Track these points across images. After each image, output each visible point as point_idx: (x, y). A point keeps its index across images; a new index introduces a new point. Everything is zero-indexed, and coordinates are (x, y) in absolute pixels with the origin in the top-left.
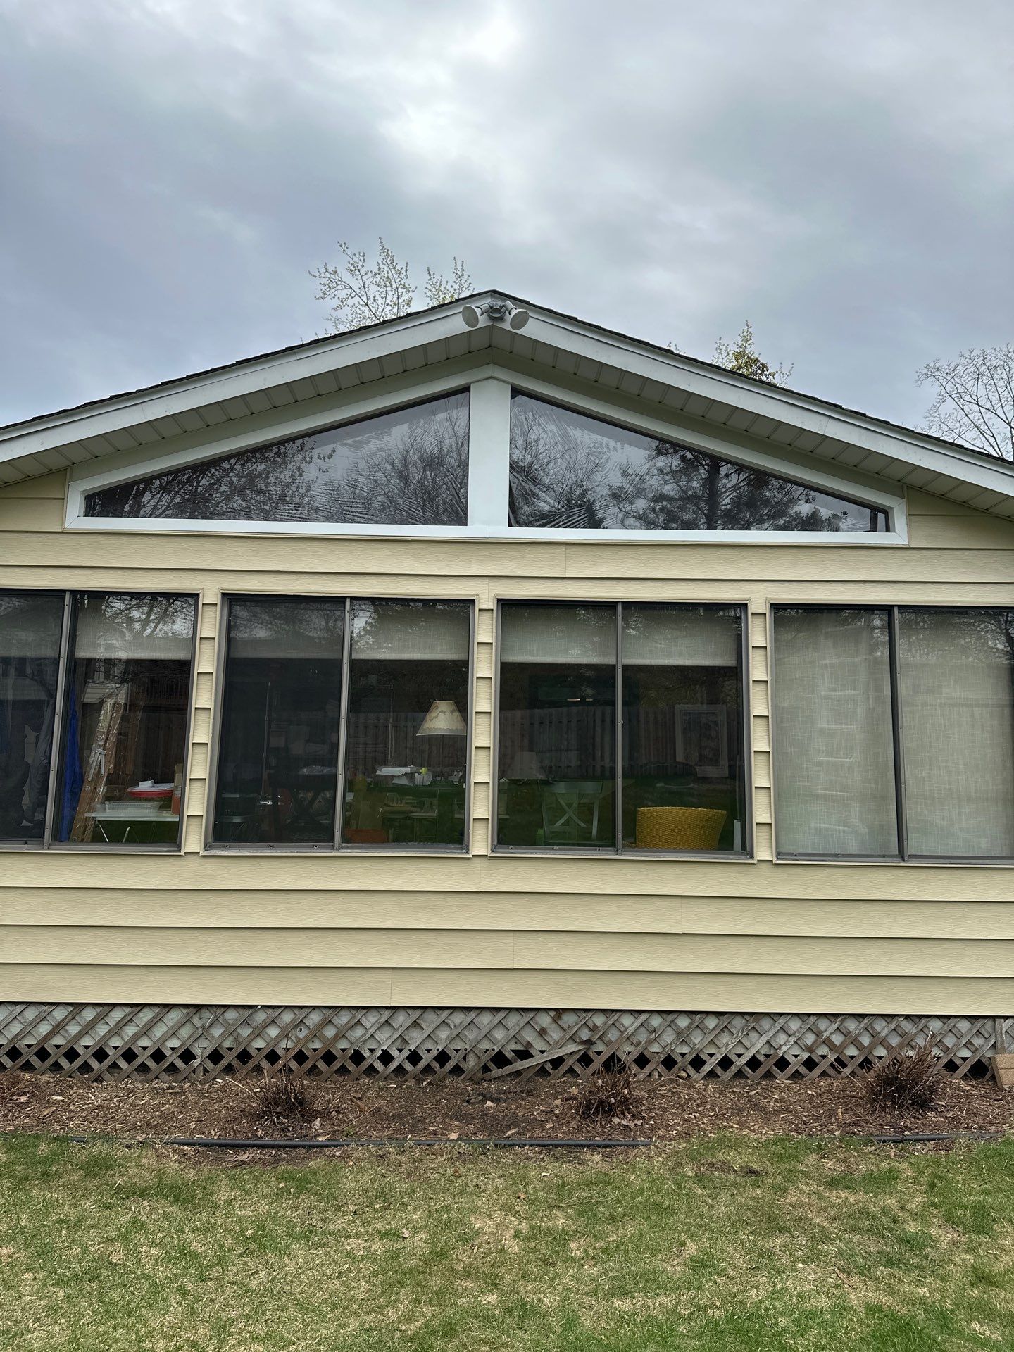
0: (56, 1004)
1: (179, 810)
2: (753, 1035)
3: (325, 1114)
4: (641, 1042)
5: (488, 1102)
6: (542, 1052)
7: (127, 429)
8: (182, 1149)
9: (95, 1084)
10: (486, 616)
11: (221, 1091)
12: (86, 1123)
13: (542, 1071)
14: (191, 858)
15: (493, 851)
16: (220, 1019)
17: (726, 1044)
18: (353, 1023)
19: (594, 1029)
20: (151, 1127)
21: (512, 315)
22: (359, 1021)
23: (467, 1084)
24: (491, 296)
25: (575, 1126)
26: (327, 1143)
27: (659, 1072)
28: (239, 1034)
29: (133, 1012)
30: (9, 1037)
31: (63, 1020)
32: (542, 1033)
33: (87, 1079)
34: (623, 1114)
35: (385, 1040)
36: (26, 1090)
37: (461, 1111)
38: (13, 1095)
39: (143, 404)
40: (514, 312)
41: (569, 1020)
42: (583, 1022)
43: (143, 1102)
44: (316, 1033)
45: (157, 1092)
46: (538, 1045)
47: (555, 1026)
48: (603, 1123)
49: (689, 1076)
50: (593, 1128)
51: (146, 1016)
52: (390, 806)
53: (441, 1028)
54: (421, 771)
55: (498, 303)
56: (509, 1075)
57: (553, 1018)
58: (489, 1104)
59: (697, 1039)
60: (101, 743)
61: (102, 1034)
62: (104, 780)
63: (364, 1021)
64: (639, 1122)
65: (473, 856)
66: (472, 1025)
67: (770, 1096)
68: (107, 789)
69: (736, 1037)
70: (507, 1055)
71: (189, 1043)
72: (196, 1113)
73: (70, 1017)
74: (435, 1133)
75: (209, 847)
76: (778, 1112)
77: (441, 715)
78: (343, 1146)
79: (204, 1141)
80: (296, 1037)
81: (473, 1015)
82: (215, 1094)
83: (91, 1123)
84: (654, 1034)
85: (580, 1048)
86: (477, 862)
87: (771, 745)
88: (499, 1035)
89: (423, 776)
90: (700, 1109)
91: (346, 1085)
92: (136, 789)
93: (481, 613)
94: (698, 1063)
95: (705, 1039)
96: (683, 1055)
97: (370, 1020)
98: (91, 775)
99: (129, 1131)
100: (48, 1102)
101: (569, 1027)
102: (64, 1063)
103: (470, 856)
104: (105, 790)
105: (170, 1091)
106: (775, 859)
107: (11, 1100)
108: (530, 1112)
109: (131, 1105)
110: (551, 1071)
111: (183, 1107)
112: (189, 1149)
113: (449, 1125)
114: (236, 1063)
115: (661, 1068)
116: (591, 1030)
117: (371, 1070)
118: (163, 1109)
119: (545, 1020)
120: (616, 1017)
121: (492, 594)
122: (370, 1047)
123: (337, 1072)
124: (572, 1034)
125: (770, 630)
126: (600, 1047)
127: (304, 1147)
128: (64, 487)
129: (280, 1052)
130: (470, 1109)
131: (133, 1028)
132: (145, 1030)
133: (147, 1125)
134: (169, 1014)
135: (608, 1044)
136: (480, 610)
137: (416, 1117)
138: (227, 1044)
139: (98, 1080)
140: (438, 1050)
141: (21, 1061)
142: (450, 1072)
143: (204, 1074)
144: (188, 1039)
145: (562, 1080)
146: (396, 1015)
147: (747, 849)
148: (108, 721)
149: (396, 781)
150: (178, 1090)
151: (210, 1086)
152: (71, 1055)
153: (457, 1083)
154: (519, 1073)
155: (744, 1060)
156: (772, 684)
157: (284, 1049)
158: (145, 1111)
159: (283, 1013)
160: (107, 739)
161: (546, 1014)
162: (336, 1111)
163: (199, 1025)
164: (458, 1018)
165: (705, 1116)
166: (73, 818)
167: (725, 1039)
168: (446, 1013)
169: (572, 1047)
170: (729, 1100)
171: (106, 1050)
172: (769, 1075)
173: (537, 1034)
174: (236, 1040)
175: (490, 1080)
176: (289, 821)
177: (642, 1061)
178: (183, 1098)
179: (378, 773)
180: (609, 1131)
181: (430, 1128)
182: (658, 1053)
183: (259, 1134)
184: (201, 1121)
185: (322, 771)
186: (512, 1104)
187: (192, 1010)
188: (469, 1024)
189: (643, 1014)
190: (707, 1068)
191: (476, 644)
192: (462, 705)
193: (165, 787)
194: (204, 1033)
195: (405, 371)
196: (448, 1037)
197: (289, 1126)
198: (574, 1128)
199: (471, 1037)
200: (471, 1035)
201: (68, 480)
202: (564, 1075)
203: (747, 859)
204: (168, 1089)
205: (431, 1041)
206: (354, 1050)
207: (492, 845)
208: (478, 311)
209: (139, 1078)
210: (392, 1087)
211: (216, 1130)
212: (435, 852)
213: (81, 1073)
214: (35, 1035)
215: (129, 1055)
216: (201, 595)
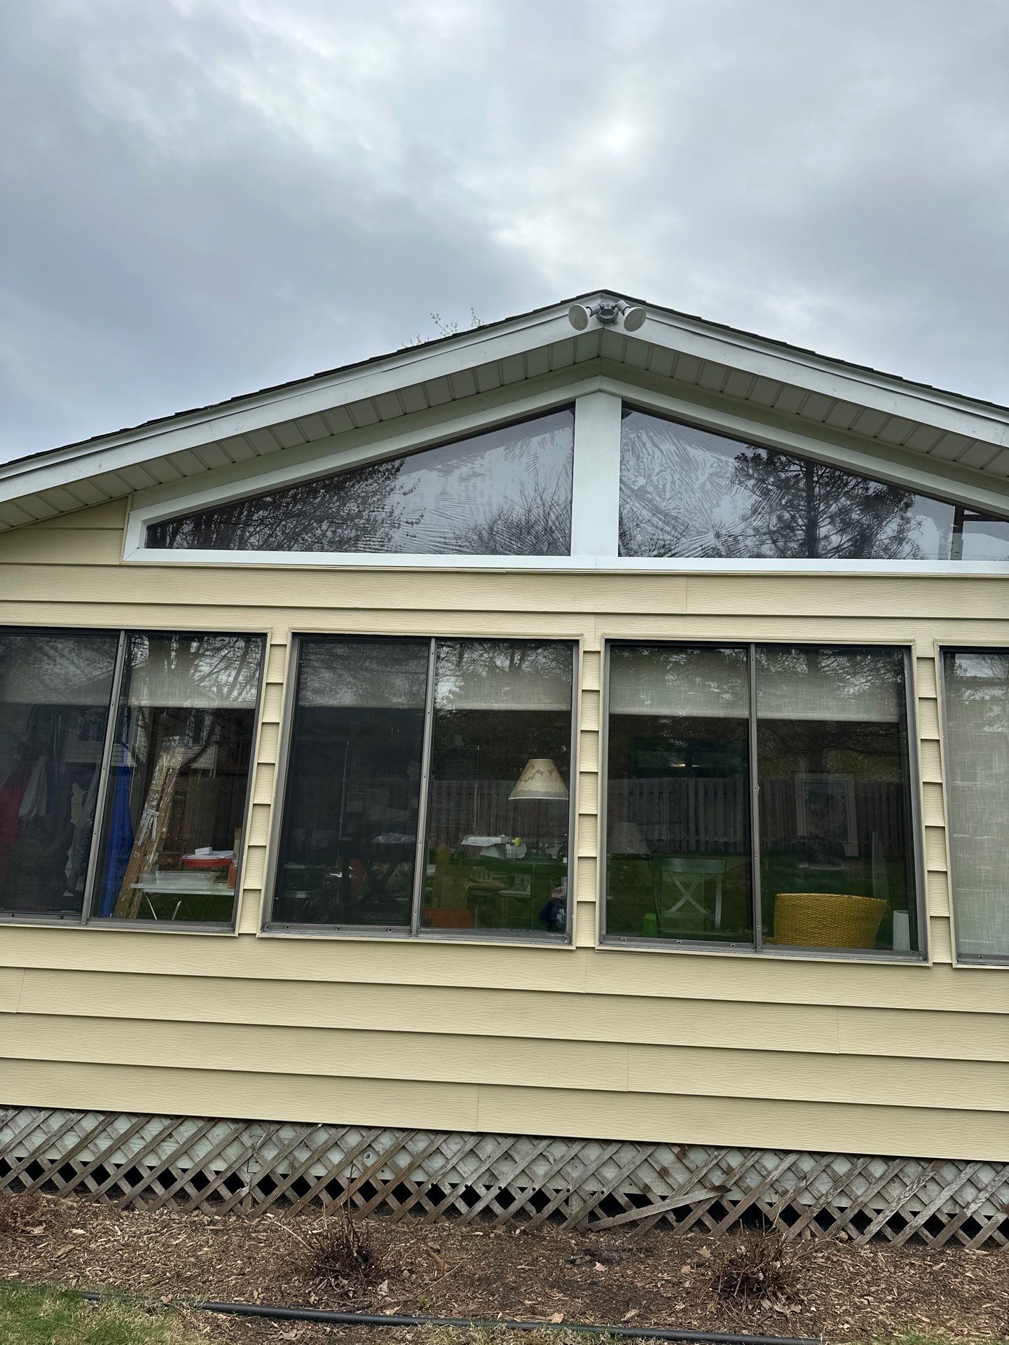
0: (86, 1112)
1: (236, 884)
2: (933, 1187)
3: (394, 1275)
4: (787, 1191)
5: (598, 1265)
6: (664, 1198)
7: (193, 450)
8: (216, 1318)
9: (126, 1213)
10: (592, 659)
11: (271, 1230)
12: (105, 1270)
13: (663, 1223)
14: (245, 940)
15: (601, 943)
16: (274, 1138)
17: (898, 1199)
18: (431, 1151)
19: (729, 1171)
20: (182, 1281)
21: (626, 315)
22: (438, 1148)
23: (570, 1235)
24: (602, 296)
25: (713, 1310)
26: (396, 1320)
27: (811, 1231)
28: (295, 1158)
29: (172, 1125)
30: (30, 1150)
31: (93, 1131)
32: (663, 1173)
33: (116, 1206)
34: (775, 1294)
35: (470, 1173)
36: (43, 1218)
37: (564, 1276)
38: (26, 1224)
39: (211, 422)
40: (628, 311)
41: (697, 1158)
42: (715, 1162)
43: (177, 1242)
44: (387, 1161)
45: (196, 1227)
46: (658, 1189)
47: (679, 1165)
48: (750, 1307)
49: (850, 1238)
50: (737, 1314)
51: (188, 1130)
52: (476, 882)
53: (538, 1162)
54: (513, 841)
55: (609, 304)
56: (623, 1226)
57: (677, 1156)
58: (599, 1267)
59: (859, 1188)
60: (155, 803)
61: (136, 1150)
62: (156, 845)
63: (444, 1149)
64: (798, 1308)
65: (577, 947)
66: (576, 1160)
67: (962, 1274)
68: (159, 856)
69: (911, 1189)
70: (619, 1200)
71: (236, 1166)
72: (239, 1262)
73: (101, 1128)
74: (533, 1311)
75: (267, 927)
76: (978, 1299)
77: (538, 776)
78: (416, 1325)
79: (244, 1308)
80: (363, 1164)
81: (577, 1147)
82: (265, 1234)
83: (112, 1270)
84: (804, 1181)
85: (711, 1195)
86: (582, 955)
87: (946, 819)
88: (610, 1173)
89: (516, 848)
90: (873, 1289)
91: (421, 1229)
92: (191, 857)
93: (587, 655)
94: (861, 1221)
95: (870, 1190)
96: (842, 1209)
97: (452, 1148)
98: (141, 840)
99: (154, 1285)
100: (66, 1237)
101: (697, 1167)
102: (92, 1184)
103: (574, 948)
104: (156, 858)
105: (211, 1227)
106: (954, 962)
107: (23, 1231)
108: (652, 1283)
109: (163, 1245)
110: (675, 1224)
111: (223, 1252)
112: (225, 1317)
113: (549, 1297)
114: (291, 1194)
115: (814, 1226)
116: (724, 1172)
117: (453, 1209)
118: (199, 1253)
119: (667, 1158)
120: (756, 1158)
121: (599, 634)
122: (451, 1182)
123: (411, 1210)
124: (701, 1176)
125: (941, 678)
126: (735, 1195)
127: (367, 1323)
128: (124, 517)
129: (343, 1182)
130: (575, 1274)
131: (173, 1145)
132: (186, 1147)
133: (178, 1276)
134: (214, 1129)
135: (747, 1190)
136: (585, 652)
137: (508, 1283)
138: (281, 1170)
139: (129, 1207)
140: (534, 1189)
141: (43, 1179)
142: (549, 1218)
143: (253, 1206)
144: (235, 1161)
145: (689, 1236)
146: (483, 1143)
147: (917, 946)
148: (163, 778)
149: (483, 853)
150: (220, 1227)
151: (259, 1221)
152: (100, 1174)
153: (558, 1234)
154: (634, 1224)
155: (922, 1220)
156: (945, 744)
157: (348, 1178)
158: (179, 1256)
159: (349, 1134)
160: (161, 798)
161: (668, 1150)
162: (408, 1270)
163: (249, 1145)
164: (559, 1150)
165: (881, 1301)
166: (118, 889)
167: (895, 1191)
168: (545, 1143)
169: (701, 1195)
170: (908, 1277)
171: (140, 1170)
172: (954, 1241)
173: (655, 1175)
174: (292, 1165)
175: (599, 1231)
176: (362, 897)
177: (790, 1215)
178: (225, 1238)
179: (464, 842)
180: (759, 1320)
181: (527, 1302)
182: (810, 1206)
183: (312, 1300)
184: (243, 1274)
185: (400, 839)
186: (628, 1269)
187: (241, 1126)
188: (573, 1159)
189: (791, 1155)
190: (873, 1228)
191: (580, 692)
192: (563, 766)
193: (223, 855)
194: (253, 1155)
195: (502, 386)
196: (547, 1173)
197: (350, 1291)
198: (712, 1312)
199: (575, 1175)
200: (575, 1173)
201: (128, 508)
202: (691, 1230)
203: (920, 961)
204: (209, 1225)
205: (525, 1178)
206: (432, 1185)
207: (600, 935)
208: (588, 312)
209: (177, 1208)
210: (478, 1235)
211: (260, 1289)
212: (531, 942)
213: (110, 1197)
214: (60, 1148)
215: (167, 1178)
216: (269, 636)
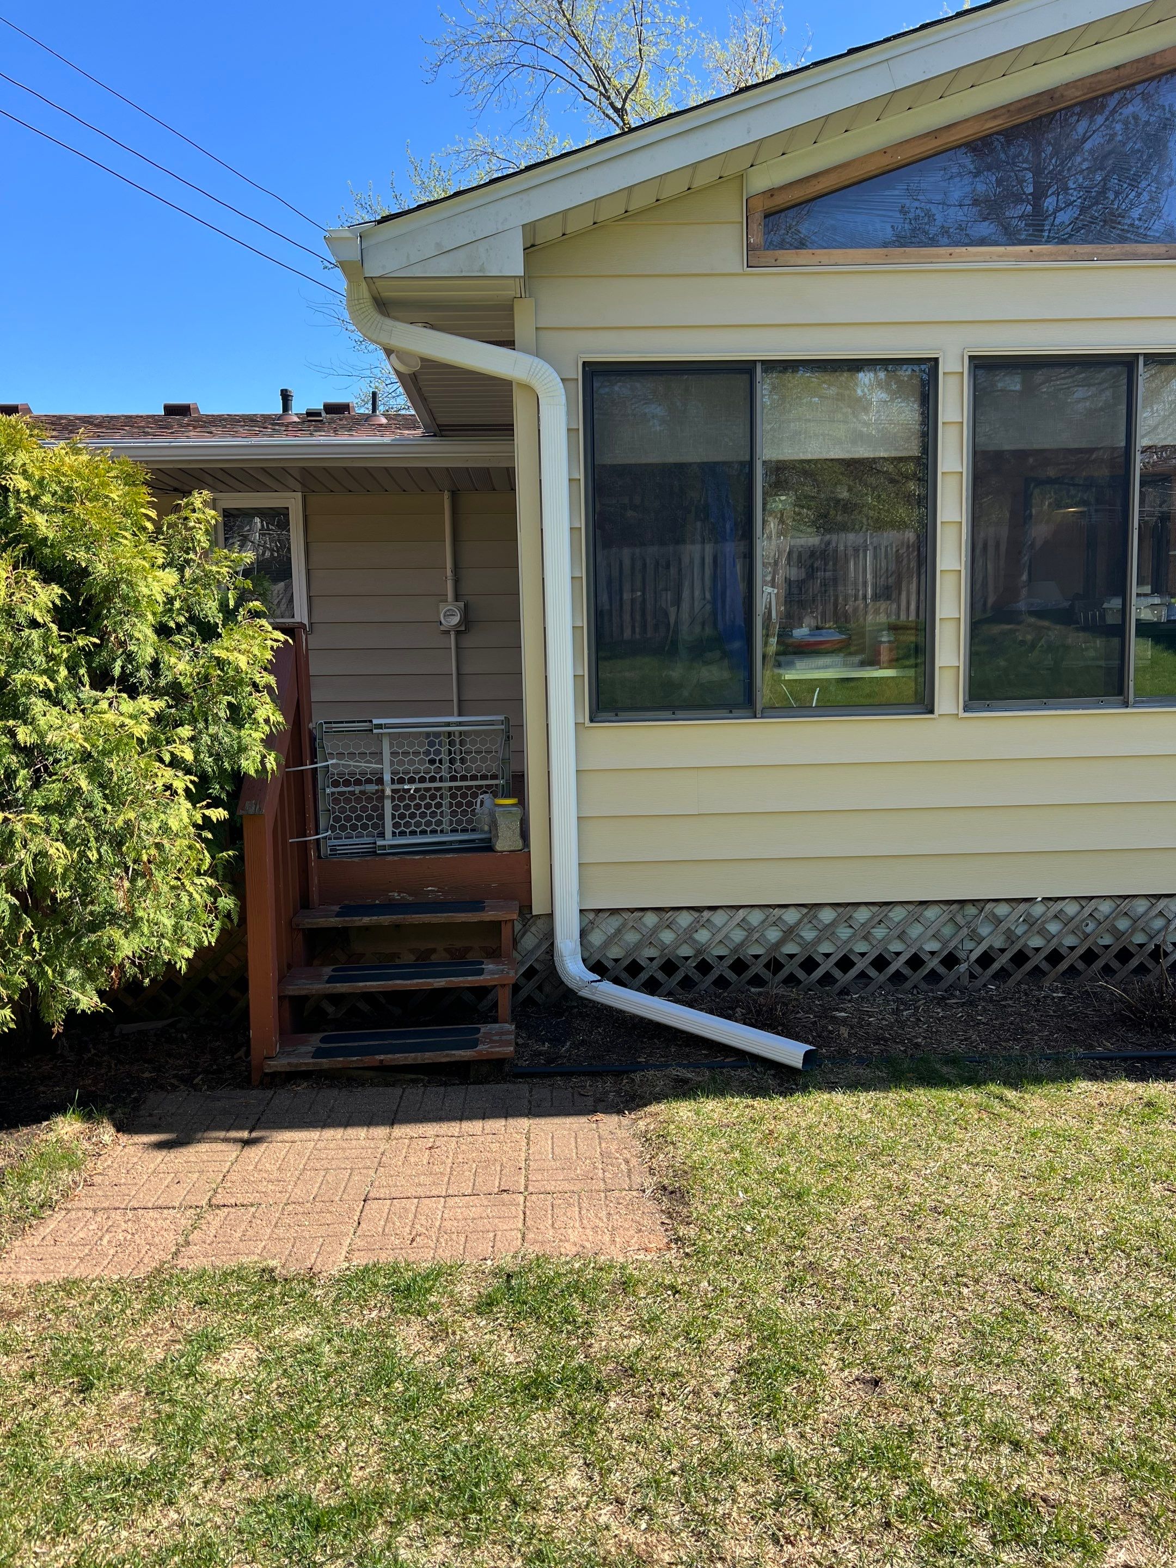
0: (786, 906)
14: (945, 722)
16: (990, 916)
18: (1152, 914)
22: (1160, 911)
29: (881, 912)
30: (731, 947)
31: (796, 924)
51: (898, 915)
60: (769, 579)
61: (844, 939)
63: (1166, 911)
71: (951, 945)
73: (804, 920)
75: (969, 709)
80: (1083, 932)
97: (1173, 909)
102: (801, 975)
114: (1010, 967)
122: (1173, 941)
123: (1135, 970)
128: (742, 205)
129: (1064, 951)
131: (884, 930)
132: (898, 932)
134: (927, 912)
138: (999, 944)
141: (749, 975)
143: (972, 980)
144: (950, 941)
152: (809, 965)
157: (1069, 947)
159: (1068, 906)
160: (776, 572)
163: (963, 924)
171: (852, 957)
174: (1009, 939)
187: (955, 907)
194: (970, 933)
201: (745, 192)
206: (1156, 945)
213: (823, 985)
214: (763, 943)
215: (880, 963)
216: (941, 361)
